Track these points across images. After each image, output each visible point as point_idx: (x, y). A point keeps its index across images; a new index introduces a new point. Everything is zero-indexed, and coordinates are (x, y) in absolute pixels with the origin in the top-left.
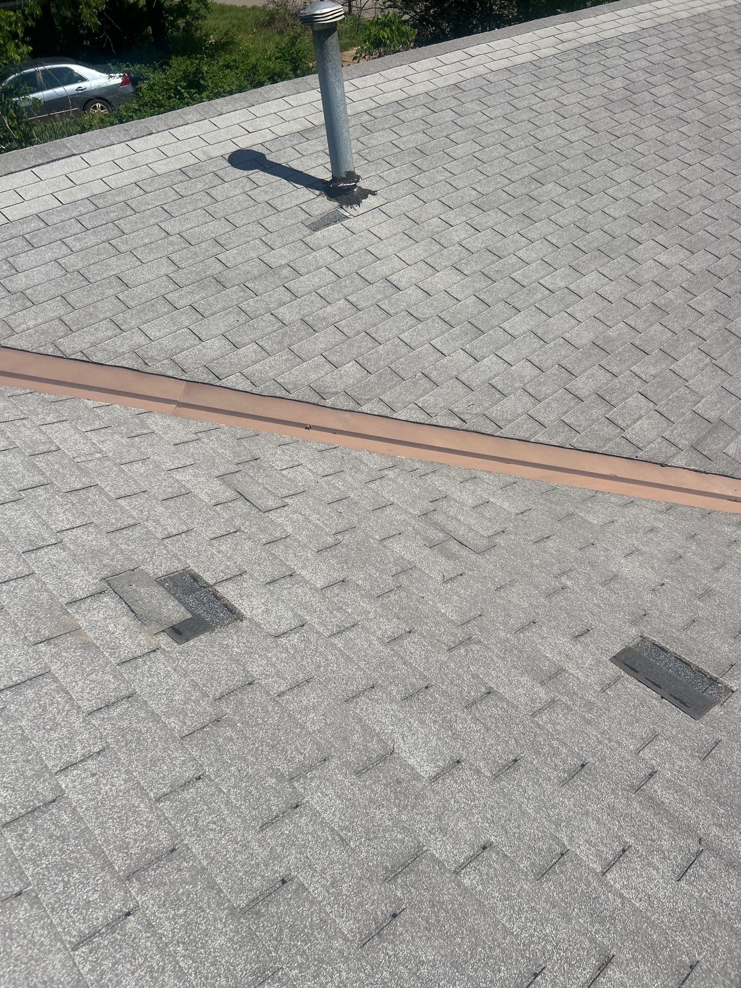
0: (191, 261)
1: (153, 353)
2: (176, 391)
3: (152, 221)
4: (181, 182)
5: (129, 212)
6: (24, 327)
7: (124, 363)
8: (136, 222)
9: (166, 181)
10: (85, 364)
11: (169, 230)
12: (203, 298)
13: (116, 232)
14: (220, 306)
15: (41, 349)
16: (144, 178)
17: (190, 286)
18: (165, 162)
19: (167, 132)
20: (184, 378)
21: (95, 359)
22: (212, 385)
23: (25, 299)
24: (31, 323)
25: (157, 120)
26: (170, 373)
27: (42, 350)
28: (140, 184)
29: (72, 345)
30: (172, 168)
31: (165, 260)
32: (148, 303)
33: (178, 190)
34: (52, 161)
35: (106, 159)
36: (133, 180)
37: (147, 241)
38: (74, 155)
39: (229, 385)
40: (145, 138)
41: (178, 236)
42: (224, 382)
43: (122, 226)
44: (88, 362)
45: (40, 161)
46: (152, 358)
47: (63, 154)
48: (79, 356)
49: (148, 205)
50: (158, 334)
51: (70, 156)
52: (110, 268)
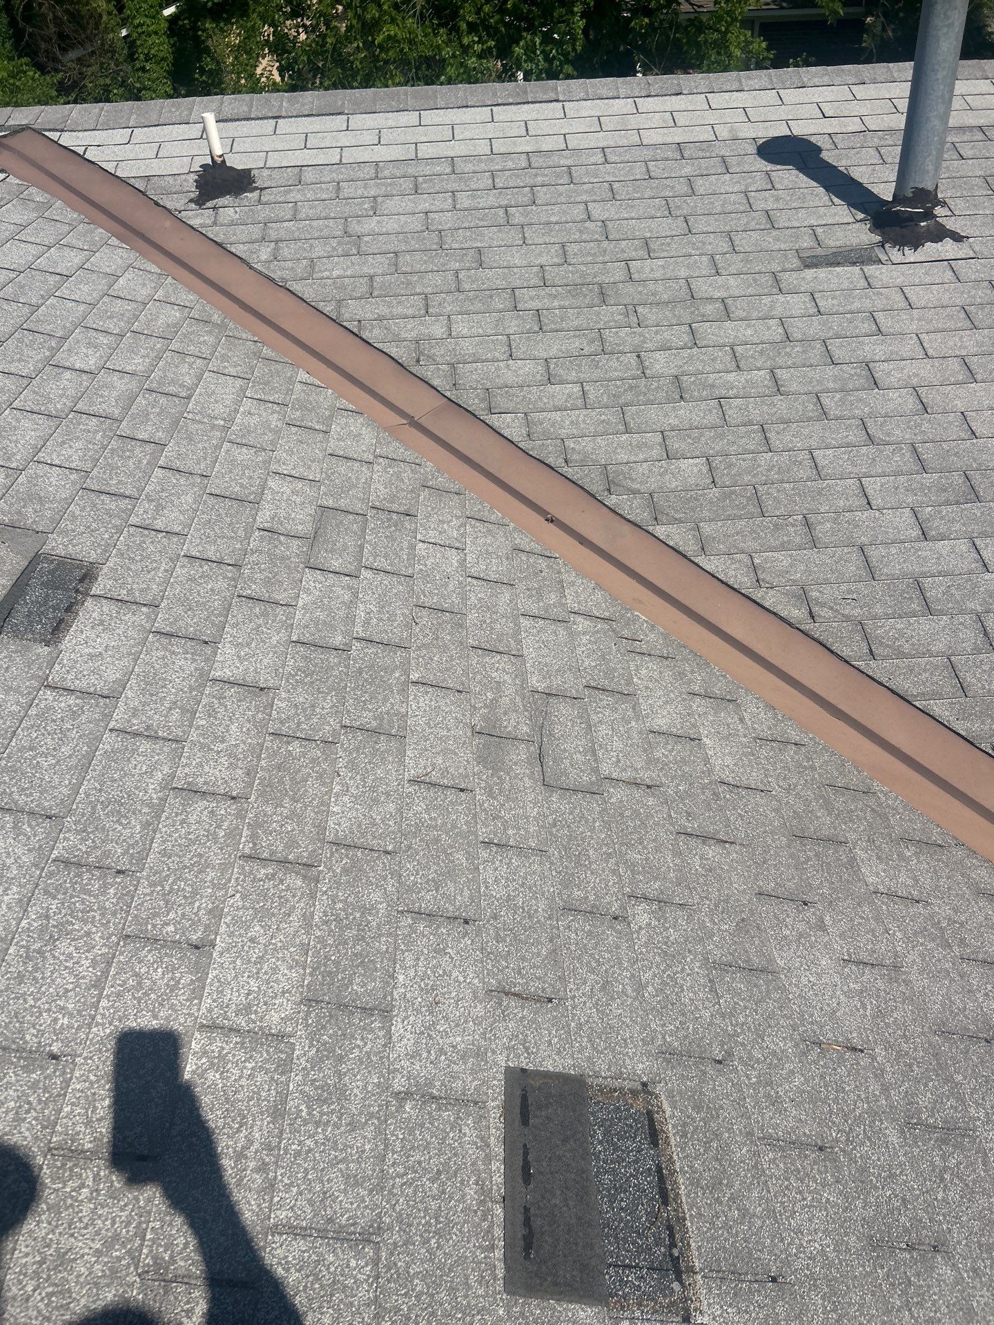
0: (589, 259)
1: (438, 351)
2: (422, 404)
3: (584, 198)
4: (667, 159)
5: (565, 181)
6: (326, 274)
7: (393, 352)
8: (561, 194)
9: (647, 154)
10: (352, 335)
11: (595, 213)
12: (561, 308)
13: (526, 199)
14: (576, 323)
16: (620, 145)
17: (559, 288)
18: (666, 131)
19: (703, 96)
20: (448, 394)
21: (365, 335)
22: (475, 416)
23: (354, 243)
24: (335, 273)
25: (702, 79)
26: (435, 383)
27: (321, 305)
28: (608, 150)
29: (357, 311)
30: (669, 140)
31: (557, 247)
32: (487, 292)
33: (652, 169)
34: (524, 103)
35: (592, 113)
36: (603, 145)
37: (554, 219)
38: (557, 101)
39: (496, 424)
40: (666, 97)
41: (600, 224)
42: (494, 420)
43: (540, 195)
44: (356, 335)
45: (511, 100)
46: (431, 357)
47: (545, 97)
48: (353, 326)
49: (597, 177)
50: (465, 331)
51: (551, 101)
52: (479, 238)
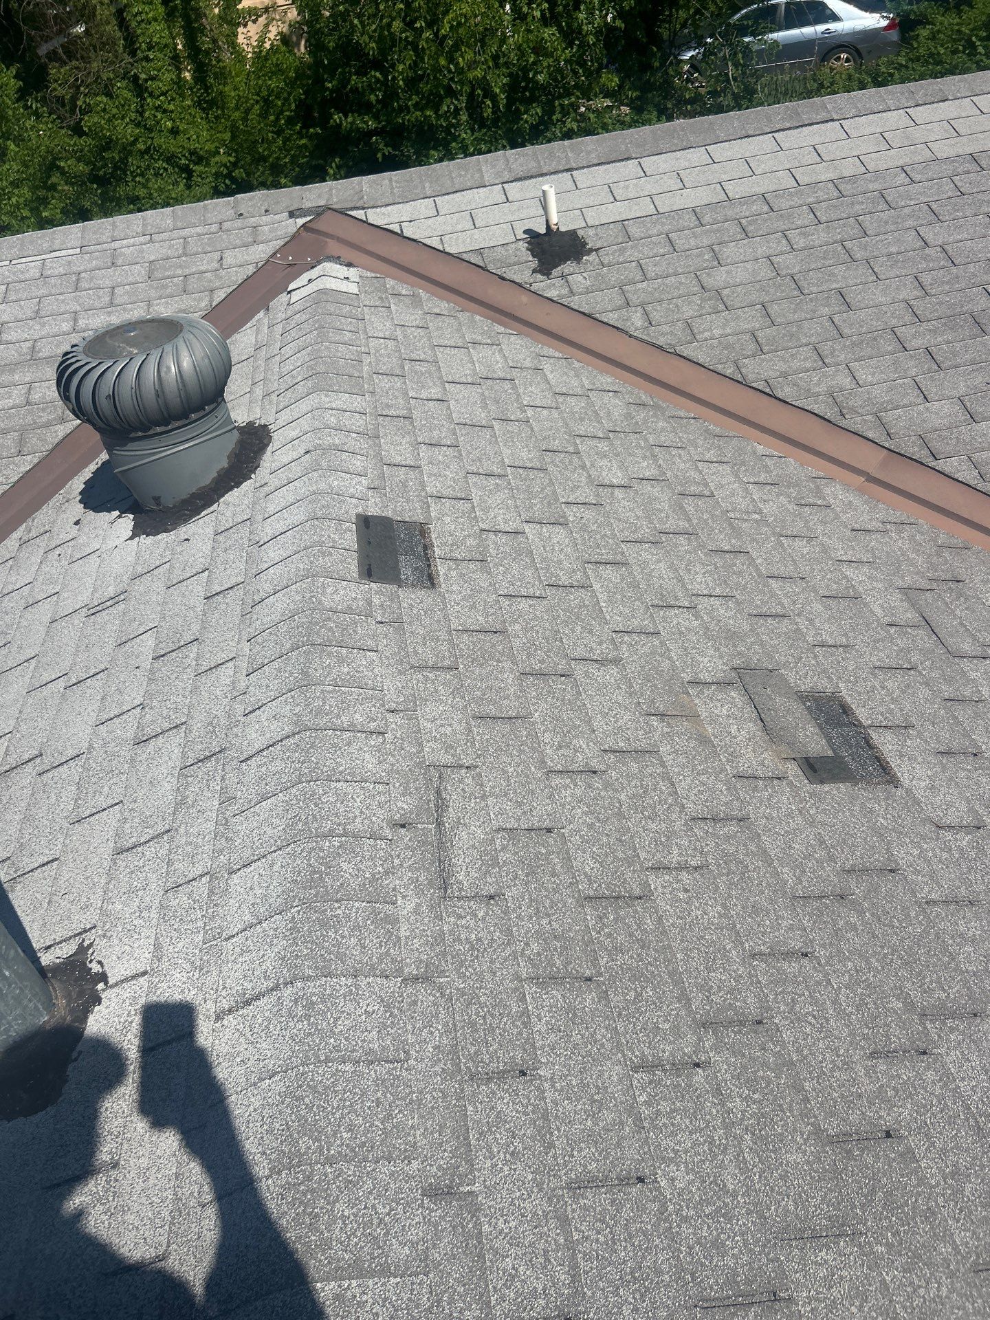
0: (947, 287)
1: (856, 402)
2: (871, 460)
3: (911, 223)
4: (968, 172)
5: (883, 206)
6: (707, 334)
7: (815, 408)
8: (886, 222)
9: (947, 169)
10: (765, 396)
11: (929, 237)
12: (948, 342)
13: (856, 231)
14: (968, 357)
15: (720, 366)
16: (917, 161)
17: (934, 322)
18: (952, 141)
19: (968, 99)
20: (887, 445)
21: (780, 394)
22: (923, 464)
23: (720, 300)
24: (717, 332)
25: (959, 81)
26: (870, 435)
27: (720, 368)
28: (907, 169)
29: (758, 370)
30: (961, 152)
31: (910, 279)
32: (869, 335)
33: (959, 184)
34: (802, 126)
35: (873, 130)
36: (900, 163)
37: (893, 249)
38: (833, 120)
39: (946, 469)
40: (935, 105)
41: (939, 249)
42: (940, 464)
43: (866, 225)
44: (771, 396)
45: (788, 125)
46: (853, 410)
47: (819, 118)
48: (761, 385)
49: (911, 199)
50: (870, 378)
51: (827, 121)
52: (833, 279)
